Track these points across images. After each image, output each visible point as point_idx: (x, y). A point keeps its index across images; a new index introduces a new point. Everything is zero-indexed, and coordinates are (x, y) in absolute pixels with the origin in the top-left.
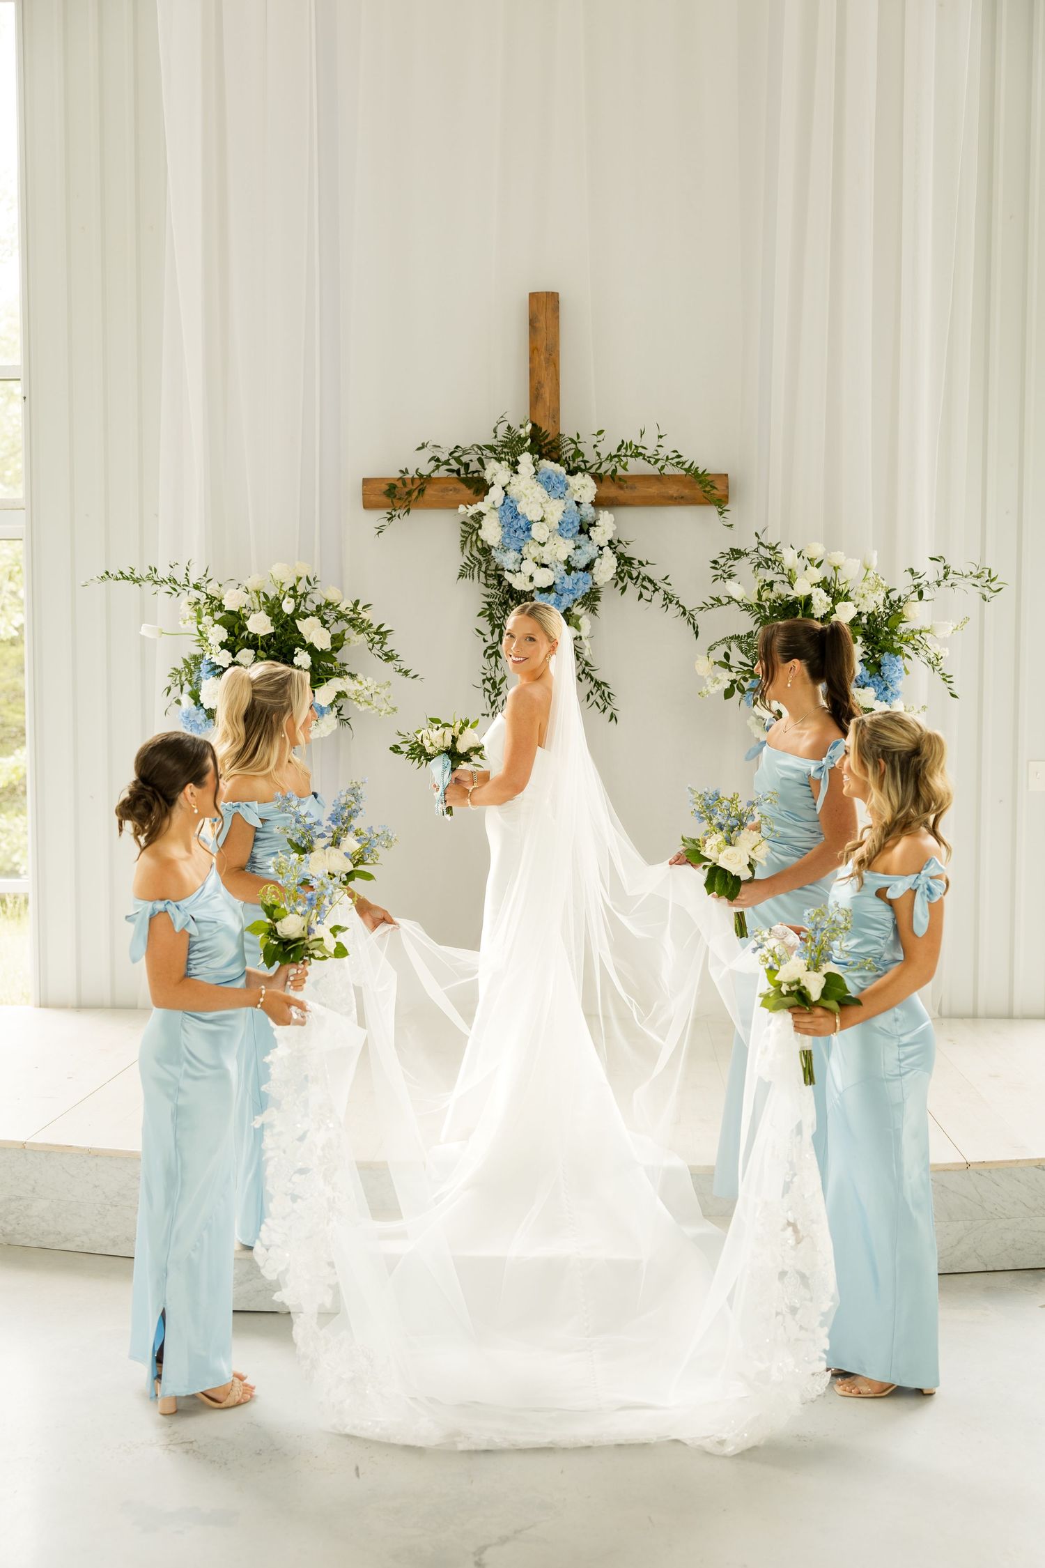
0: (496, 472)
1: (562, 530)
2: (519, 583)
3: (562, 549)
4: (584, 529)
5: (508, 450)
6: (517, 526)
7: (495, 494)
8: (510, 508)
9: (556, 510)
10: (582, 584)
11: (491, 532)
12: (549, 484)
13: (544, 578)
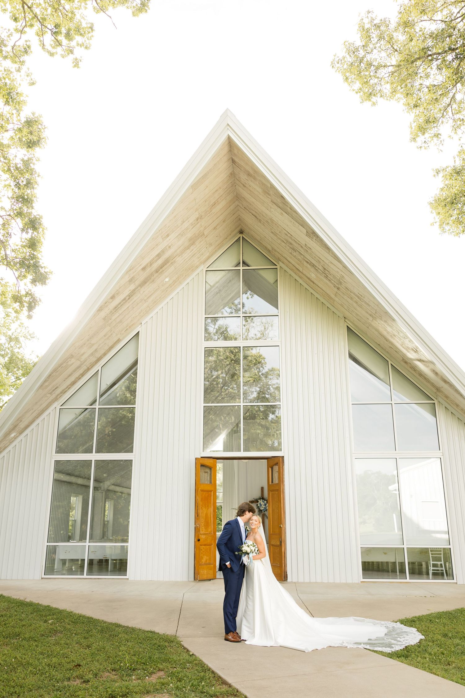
0: (259, 501)
1: (264, 505)
2: (261, 509)
3: (264, 507)
4: (266, 505)
5: (260, 499)
6: (261, 505)
7: (259, 502)
8: (260, 503)
9: (264, 504)
10: (265, 509)
11: (259, 505)
12: (263, 501)
13: (263, 509)
